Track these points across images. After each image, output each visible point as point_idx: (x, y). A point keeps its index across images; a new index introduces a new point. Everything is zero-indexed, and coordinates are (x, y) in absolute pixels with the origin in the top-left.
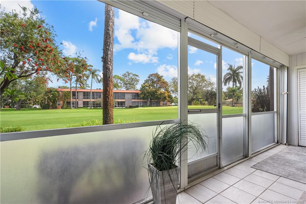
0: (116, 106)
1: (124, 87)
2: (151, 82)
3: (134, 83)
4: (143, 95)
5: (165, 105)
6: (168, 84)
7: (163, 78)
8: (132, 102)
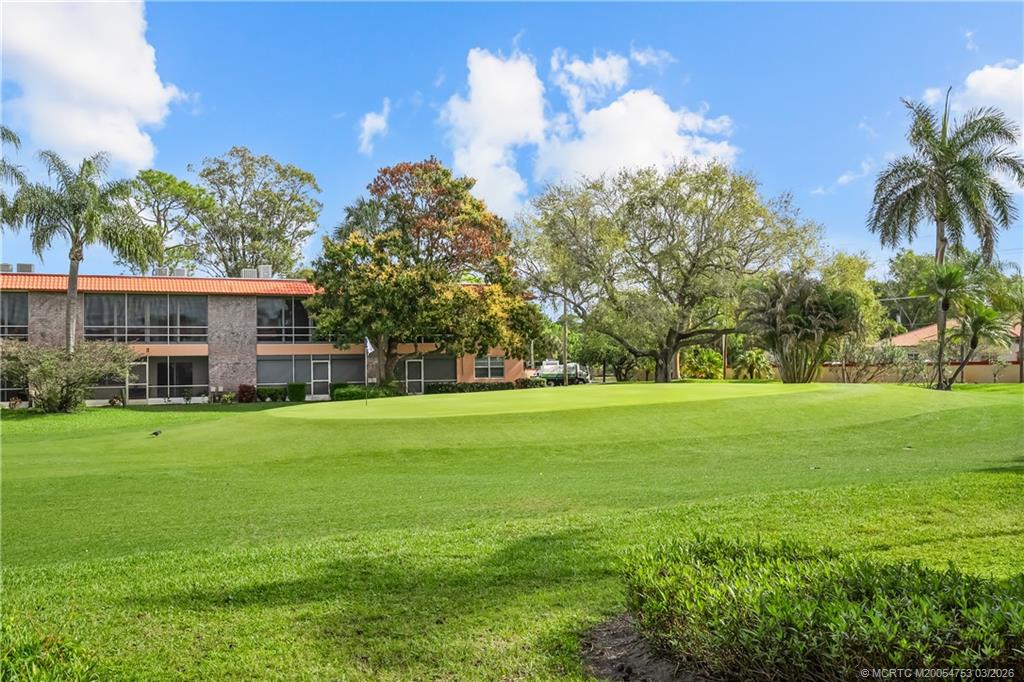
0: (138, 393)
1: (214, 257)
2: (393, 219)
3: (283, 227)
4: (336, 313)
5: (493, 381)
6: (509, 237)
7: (474, 193)
8: (261, 360)
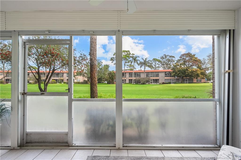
0: (151, 83)
1: (162, 68)
2: (183, 61)
3: (170, 63)
4: (174, 73)
8: (165, 79)
